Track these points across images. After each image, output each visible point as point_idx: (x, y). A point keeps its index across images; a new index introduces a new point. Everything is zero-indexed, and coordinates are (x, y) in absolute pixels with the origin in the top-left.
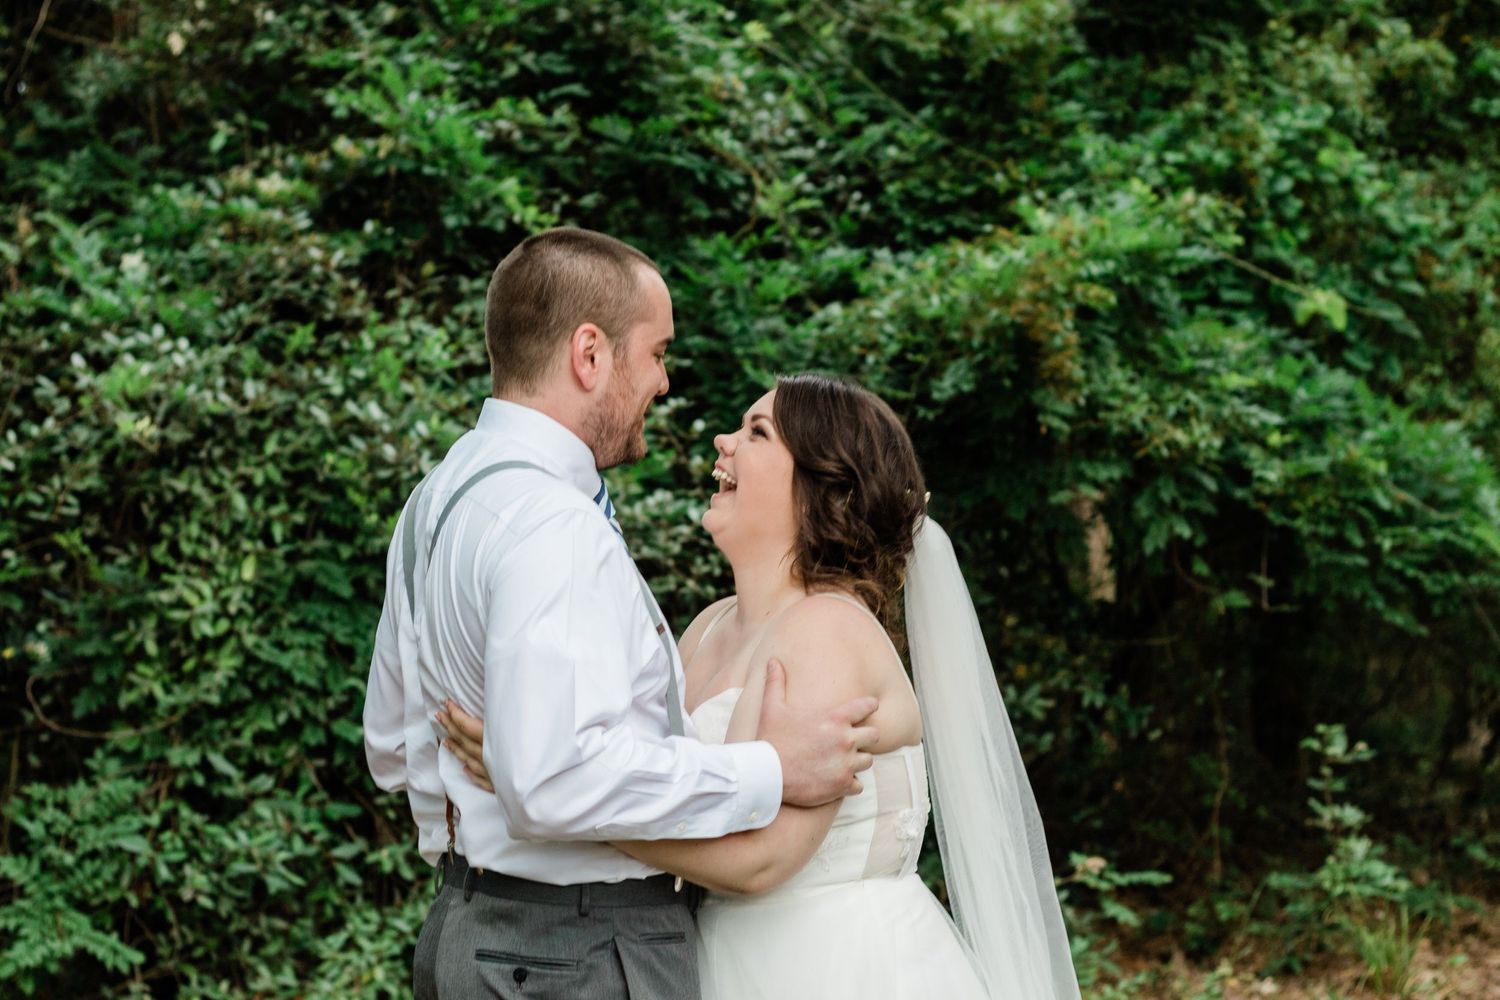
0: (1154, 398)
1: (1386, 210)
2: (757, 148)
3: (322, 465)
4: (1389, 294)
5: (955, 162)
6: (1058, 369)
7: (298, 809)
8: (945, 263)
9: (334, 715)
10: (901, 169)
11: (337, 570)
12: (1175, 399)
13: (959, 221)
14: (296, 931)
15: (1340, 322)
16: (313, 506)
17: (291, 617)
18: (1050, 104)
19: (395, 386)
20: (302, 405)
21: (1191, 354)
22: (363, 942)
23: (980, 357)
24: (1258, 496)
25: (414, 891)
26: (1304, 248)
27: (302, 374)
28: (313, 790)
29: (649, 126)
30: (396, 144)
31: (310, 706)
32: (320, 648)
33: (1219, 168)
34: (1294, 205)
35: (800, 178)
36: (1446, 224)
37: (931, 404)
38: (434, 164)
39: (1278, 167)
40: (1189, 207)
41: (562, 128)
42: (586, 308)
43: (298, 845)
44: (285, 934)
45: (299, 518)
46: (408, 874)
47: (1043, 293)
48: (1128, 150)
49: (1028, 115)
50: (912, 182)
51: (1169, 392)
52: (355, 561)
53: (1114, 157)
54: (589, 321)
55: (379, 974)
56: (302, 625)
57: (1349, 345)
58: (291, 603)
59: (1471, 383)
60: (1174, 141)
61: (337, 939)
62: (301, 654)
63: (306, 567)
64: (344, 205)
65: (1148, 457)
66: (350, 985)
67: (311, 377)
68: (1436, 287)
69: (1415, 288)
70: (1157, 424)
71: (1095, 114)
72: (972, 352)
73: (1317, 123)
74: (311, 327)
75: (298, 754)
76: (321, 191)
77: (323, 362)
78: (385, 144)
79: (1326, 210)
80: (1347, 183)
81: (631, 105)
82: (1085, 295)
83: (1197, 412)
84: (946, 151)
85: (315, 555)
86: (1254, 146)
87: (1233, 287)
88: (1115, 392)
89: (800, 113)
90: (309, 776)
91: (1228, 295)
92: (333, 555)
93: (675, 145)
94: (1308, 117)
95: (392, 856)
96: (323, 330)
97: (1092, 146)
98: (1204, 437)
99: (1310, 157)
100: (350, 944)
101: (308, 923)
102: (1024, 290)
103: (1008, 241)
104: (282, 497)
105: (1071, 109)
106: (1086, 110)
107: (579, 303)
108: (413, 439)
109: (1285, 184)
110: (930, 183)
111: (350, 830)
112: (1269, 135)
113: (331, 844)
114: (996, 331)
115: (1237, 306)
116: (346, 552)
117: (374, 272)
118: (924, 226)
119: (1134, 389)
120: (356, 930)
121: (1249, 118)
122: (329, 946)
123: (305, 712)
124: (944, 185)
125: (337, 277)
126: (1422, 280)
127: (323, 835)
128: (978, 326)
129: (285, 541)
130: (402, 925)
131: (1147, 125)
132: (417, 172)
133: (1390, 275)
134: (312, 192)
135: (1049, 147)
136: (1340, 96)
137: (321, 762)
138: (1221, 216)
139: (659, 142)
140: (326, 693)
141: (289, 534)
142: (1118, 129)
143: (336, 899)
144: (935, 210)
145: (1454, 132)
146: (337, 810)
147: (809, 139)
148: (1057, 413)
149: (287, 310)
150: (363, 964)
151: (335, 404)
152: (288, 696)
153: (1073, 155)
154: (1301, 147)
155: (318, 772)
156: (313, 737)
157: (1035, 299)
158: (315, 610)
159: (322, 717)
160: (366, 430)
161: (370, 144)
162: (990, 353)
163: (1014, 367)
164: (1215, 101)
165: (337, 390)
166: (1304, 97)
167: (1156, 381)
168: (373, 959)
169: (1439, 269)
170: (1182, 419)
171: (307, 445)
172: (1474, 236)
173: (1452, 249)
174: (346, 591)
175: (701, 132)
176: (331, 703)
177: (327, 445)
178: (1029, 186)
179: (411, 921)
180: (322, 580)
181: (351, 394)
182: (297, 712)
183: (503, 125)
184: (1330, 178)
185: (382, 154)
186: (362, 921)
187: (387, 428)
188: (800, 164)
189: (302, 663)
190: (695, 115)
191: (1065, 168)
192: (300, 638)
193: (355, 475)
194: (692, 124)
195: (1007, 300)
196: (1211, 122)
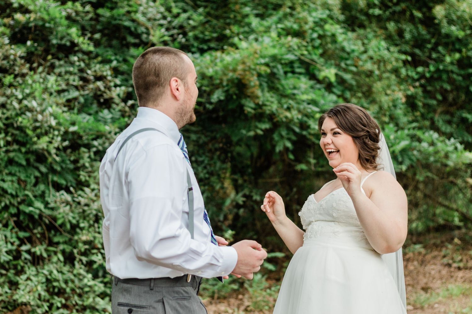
0: (279, 102)
1: (345, 44)
2: (149, 20)
3: (16, 122)
4: (345, 70)
5: (210, 26)
6: (253, 93)
7: (8, 234)
8: (213, 58)
9: (19, 203)
10: (194, 28)
11: (21, 156)
12: (286, 103)
13: (212, 45)
14: (9, 274)
15: (333, 79)
16: (13, 135)
17: (7, 171)
18: (241, 8)
19: (40, 96)
20: (9, 102)
21: (290, 89)
22: (32, 278)
23: (226, 89)
24: (310, 134)
25: (46, 261)
26: (322, 55)
27: (8, 92)
28: (13, 228)
29: (115, 12)
30: (36, 16)
31: (12, 200)
32: (16, 181)
33: (294, 30)
34: (318, 42)
35: (163, 30)
36: (362, 49)
37: (211, 103)
38: (49, 23)
39: (313, 30)
40: (289, 42)
41: (88, 12)
42: (172, 73)
43: (10, 246)
44: (6, 275)
45: (9, 139)
46: (45, 255)
47: (247, 68)
48: (266, 23)
49: (234, 11)
50: (197, 32)
51: (284, 100)
52: (27, 153)
53: (261, 25)
54: (174, 77)
55: (39, 288)
56: (10, 174)
57: (334, 87)
58: (6, 166)
59: (371, 99)
60: (280, 21)
61: (24, 277)
62: (10, 183)
63: (12, 155)
64: (19, 35)
65: (278, 121)
66: (29, 292)
67: (12, 92)
68: (360, 69)
69: (354, 69)
70: (280, 111)
71: (255, 12)
72: (223, 87)
73: (324, 16)
74: (12, 76)
75: (8, 216)
76: (10, 32)
77: (15, 87)
78: (33, 16)
79: (327, 44)
80: (333, 35)
81: (109, 5)
82: (260, 69)
83: (293, 107)
84: (207, 22)
85: (14, 151)
86: (306, 23)
87: (299, 67)
88: (268, 101)
89: (162, 9)
90: (12, 224)
91: (298, 70)
92: (20, 151)
93: (124, 18)
94: (322, 14)
95: (40, 250)
96: (16, 76)
97: (255, 22)
98: (295, 115)
99: (322, 27)
100: (28, 279)
101: (12, 271)
102: (240, 67)
103: (233, 51)
104: (2, 131)
105: (247, 10)
106: (252, 10)
107: (170, 71)
108: (47, 113)
109: (315, 35)
110: (202, 33)
111: (26, 241)
112: (310, 20)
113: (20, 246)
114: (231, 81)
115: (300, 74)
116: (23, 150)
117: (29, 58)
118: (201, 46)
119: (273, 100)
120: (30, 274)
121: (304, 14)
122: (21, 279)
123: (10, 203)
124: (207, 33)
125: (18, 59)
126: (356, 66)
127: (17, 242)
128: (225, 78)
129: (4, 146)
130: (46, 272)
131: (270, 15)
132: (43, 26)
133: (346, 65)
134: (8, 31)
135: (241, 22)
136: (331, 7)
137: (15, 219)
138: (300, 45)
139: (118, 18)
140: (17, 196)
141: (5, 144)
142: (261, 16)
143: (22, 264)
144: (205, 41)
145: (362, 20)
146: (22, 234)
147: (164, 18)
148: (249, 107)
149: (3, 71)
150: (33, 285)
151: (20, 102)
152: (5, 197)
153: (249, 25)
154: (320, 23)
155: (15, 222)
156: (13, 211)
157: (244, 70)
158: (14, 169)
159: (16, 204)
160: (30, 110)
161: (27, 16)
162: (229, 87)
163: (237, 92)
164: (292, 8)
165: (20, 97)
166: (319, 8)
167: (280, 97)
168: (36, 283)
169: (361, 63)
170: (289, 109)
171: (11, 115)
172: (371, 53)
173: (364, 57)
174: (24, 163)
175: (133, 14)
176: (19, 199)
177: (17, 115)
178: (238, 34)
179: (48, 271)
180: (16, 159)
181: (24, 98)
182: (8, 203)
183: (69, 11)
184: (329, 34)
185: (32, 19)
186: (31, 271)
187: (39, 109)
188: (161, 25)
189: (11, 186)
190: (130, 9)
191: (246, 29)
192: (9, 178)
193: (28, 125)
194: (129, 12)
195: (234, 70)
196: (291, 15)
